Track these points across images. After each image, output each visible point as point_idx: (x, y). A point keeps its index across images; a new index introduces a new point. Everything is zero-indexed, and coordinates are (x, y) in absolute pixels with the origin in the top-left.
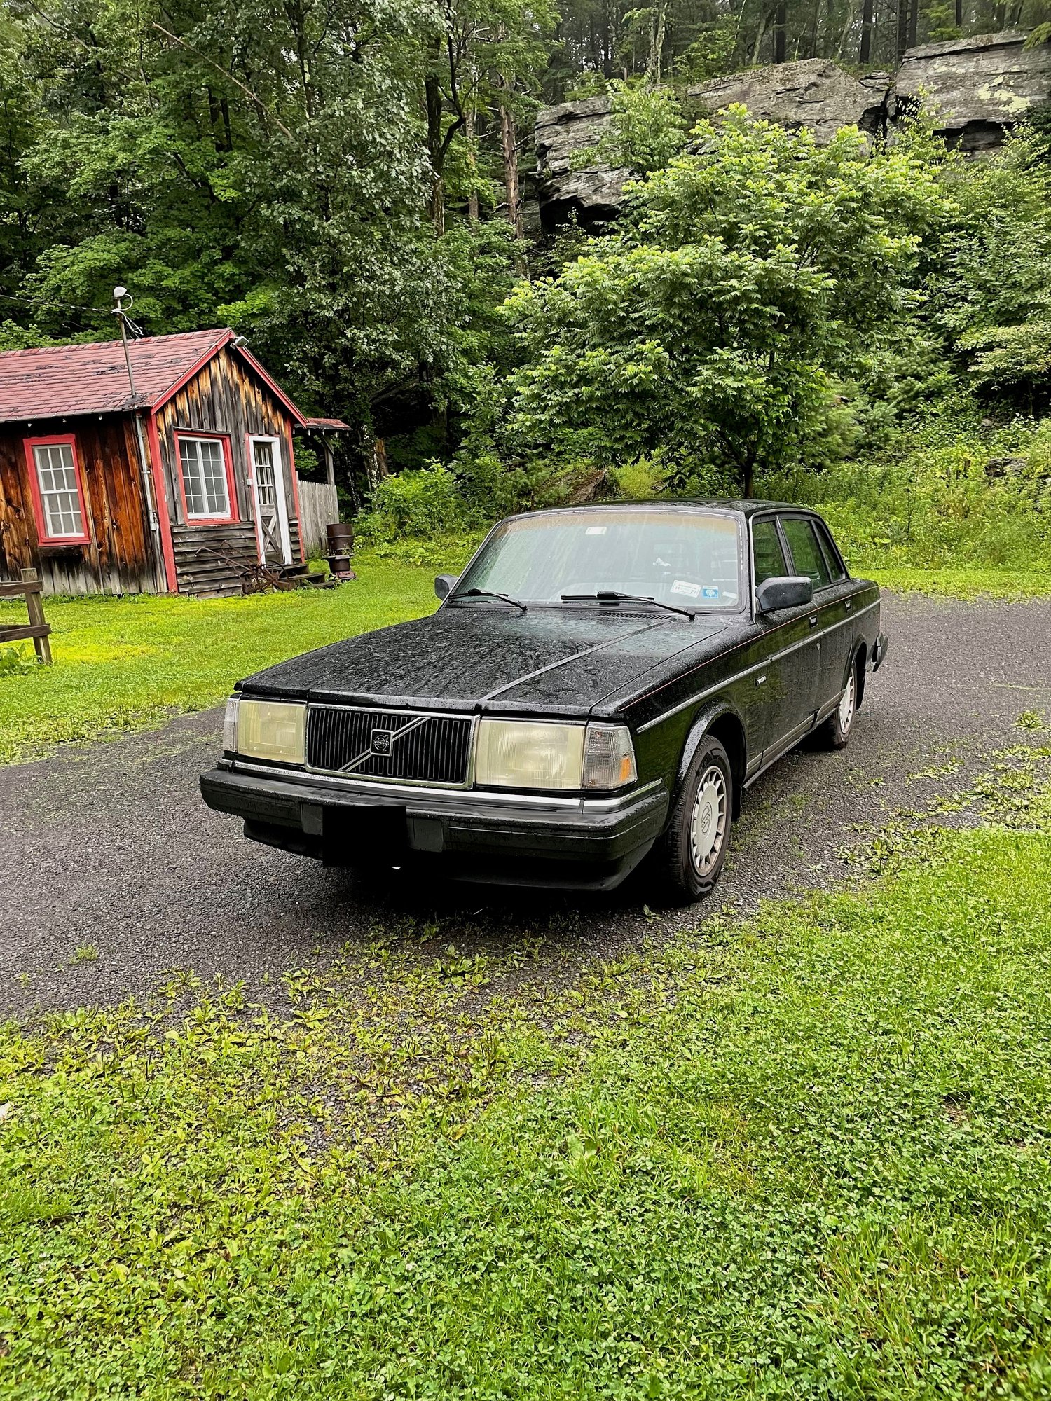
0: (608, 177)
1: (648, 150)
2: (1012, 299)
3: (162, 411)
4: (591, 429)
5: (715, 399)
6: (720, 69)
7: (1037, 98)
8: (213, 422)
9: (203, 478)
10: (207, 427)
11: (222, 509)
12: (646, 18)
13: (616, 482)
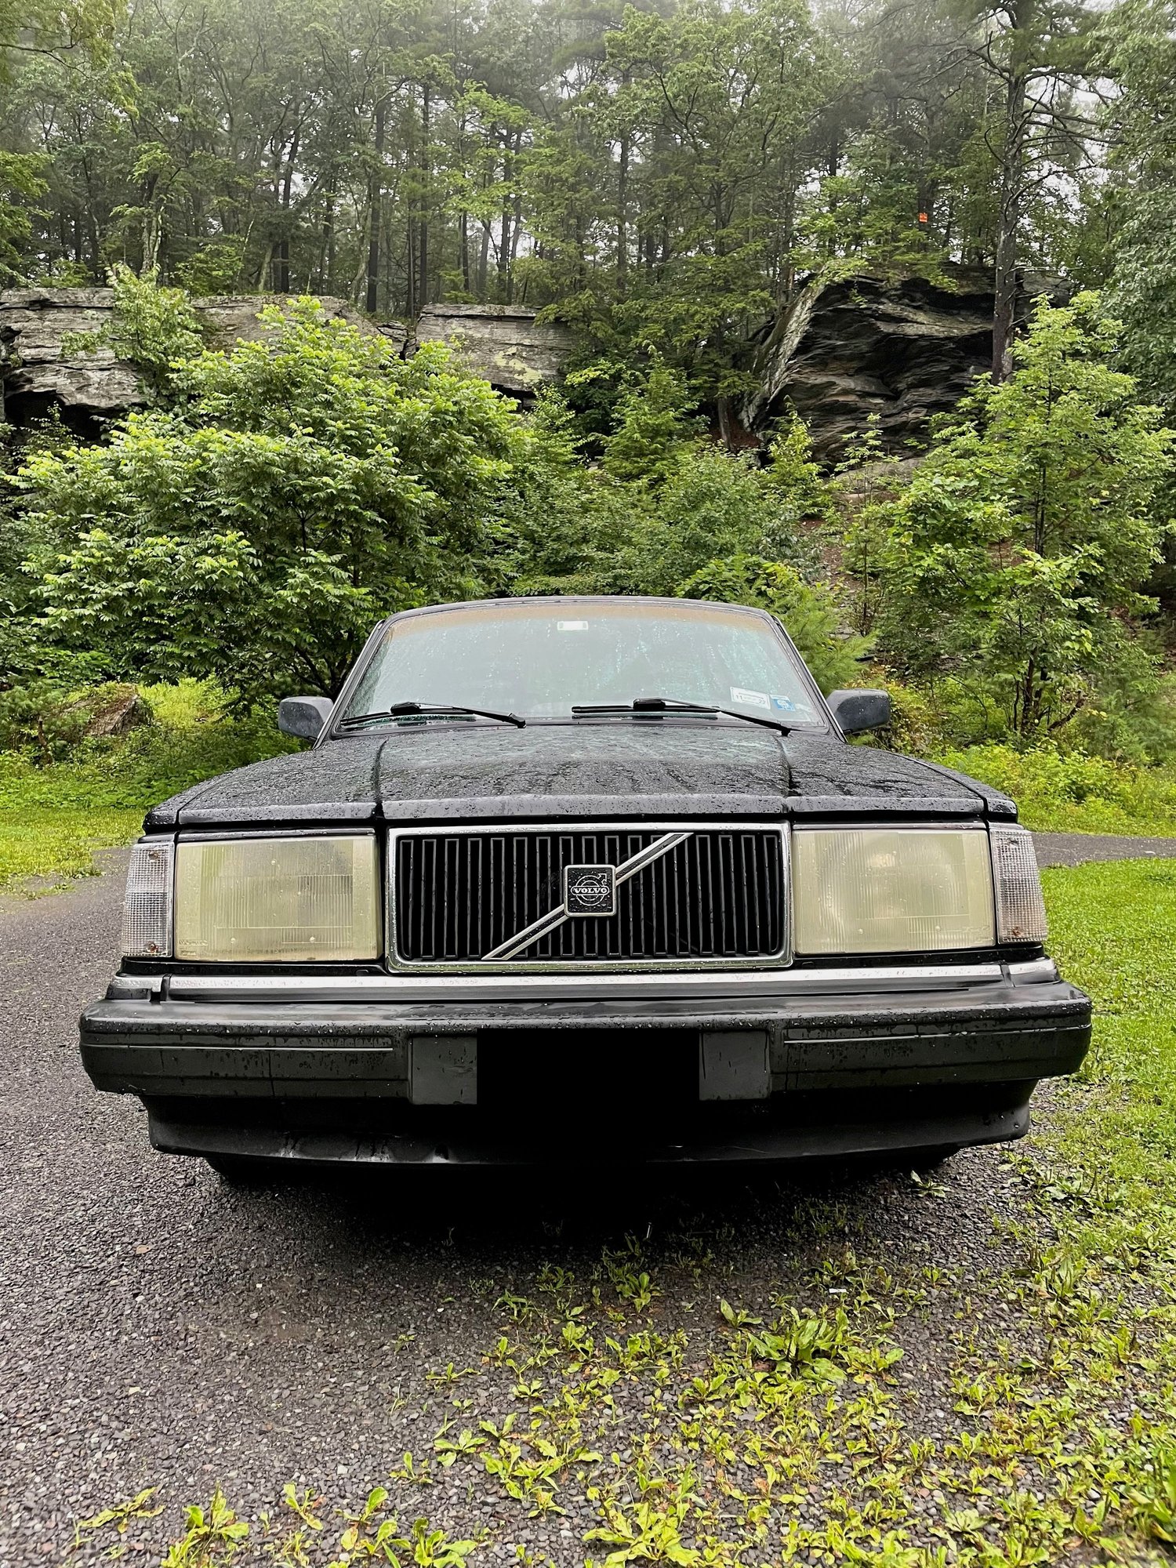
0: (95, 376)
1: (161, 348)
2: (558, 551)
4: (94, 653)
5: (314, 606)
6: (226, 287)
7: (548, 372)
12: (138, 218)
13: (149, 711)
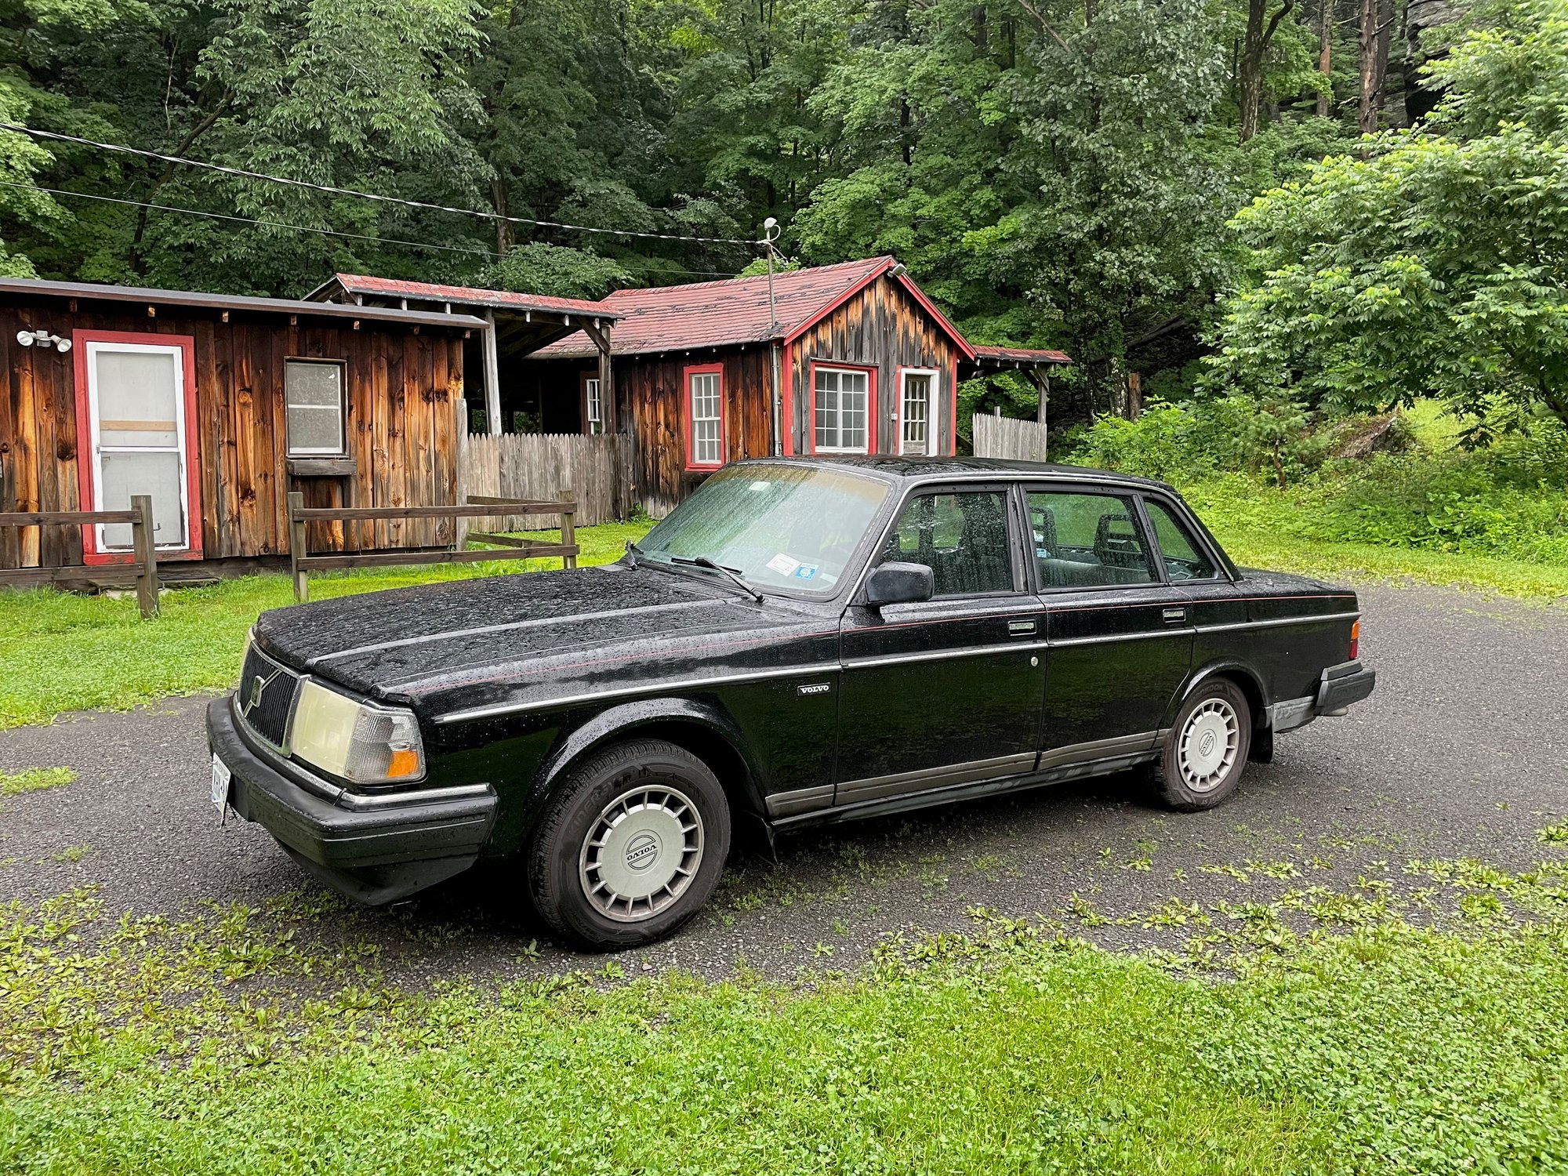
3: (800, 339)
5: (1490, 330)
8: (859, 353)
9: (840, 410)
10: (851, 358)
11: (860, 444)
